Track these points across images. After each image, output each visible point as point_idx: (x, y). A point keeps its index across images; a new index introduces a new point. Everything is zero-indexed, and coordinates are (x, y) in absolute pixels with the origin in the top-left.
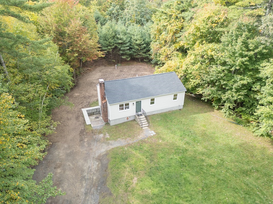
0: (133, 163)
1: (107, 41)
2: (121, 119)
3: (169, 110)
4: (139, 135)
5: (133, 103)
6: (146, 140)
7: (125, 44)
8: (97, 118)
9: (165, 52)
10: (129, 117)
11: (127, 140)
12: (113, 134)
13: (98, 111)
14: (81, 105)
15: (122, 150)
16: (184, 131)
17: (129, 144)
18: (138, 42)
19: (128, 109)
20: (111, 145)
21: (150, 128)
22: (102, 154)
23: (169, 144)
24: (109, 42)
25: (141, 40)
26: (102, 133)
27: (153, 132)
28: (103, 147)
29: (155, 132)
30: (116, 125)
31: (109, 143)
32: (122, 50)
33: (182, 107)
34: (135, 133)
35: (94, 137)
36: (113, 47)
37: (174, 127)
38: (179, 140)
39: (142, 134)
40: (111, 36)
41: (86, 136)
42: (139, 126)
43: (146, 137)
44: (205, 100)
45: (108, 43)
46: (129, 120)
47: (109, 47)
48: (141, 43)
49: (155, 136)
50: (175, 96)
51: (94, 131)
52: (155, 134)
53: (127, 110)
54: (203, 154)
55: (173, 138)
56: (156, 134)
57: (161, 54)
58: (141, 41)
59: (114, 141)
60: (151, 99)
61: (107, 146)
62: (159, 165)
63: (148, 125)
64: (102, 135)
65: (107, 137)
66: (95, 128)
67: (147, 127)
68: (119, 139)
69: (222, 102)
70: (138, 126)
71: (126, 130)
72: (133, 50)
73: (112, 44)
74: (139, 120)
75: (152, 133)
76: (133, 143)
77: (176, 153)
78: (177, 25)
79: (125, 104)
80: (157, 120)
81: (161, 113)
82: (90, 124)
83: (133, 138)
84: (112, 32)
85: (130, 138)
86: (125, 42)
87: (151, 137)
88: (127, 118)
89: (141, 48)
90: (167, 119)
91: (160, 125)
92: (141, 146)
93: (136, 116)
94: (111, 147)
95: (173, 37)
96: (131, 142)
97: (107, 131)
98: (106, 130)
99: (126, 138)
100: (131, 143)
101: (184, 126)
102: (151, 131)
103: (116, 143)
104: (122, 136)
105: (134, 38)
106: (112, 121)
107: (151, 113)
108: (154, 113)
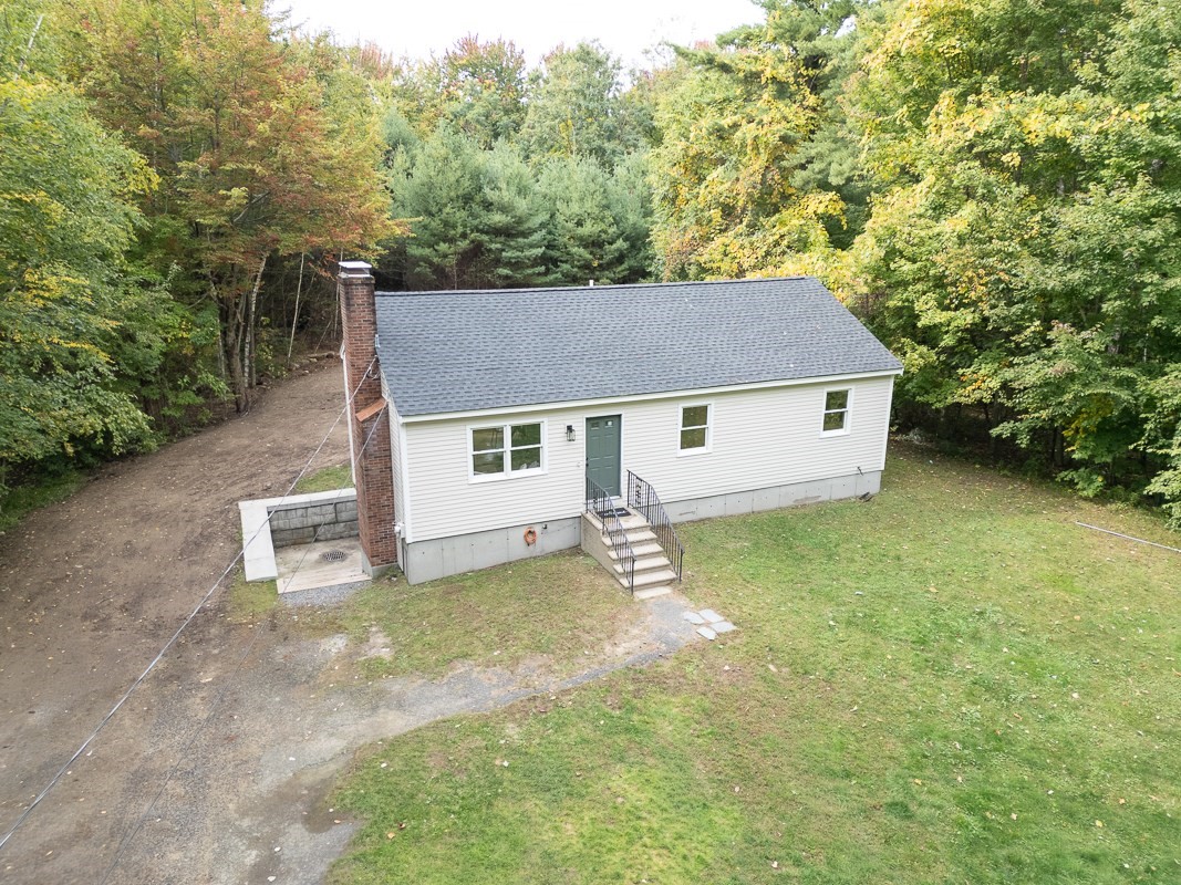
0: (568, 853)
1: (433, 215)
2: (486, 538)
3: (799, 494)
4: (609, 638)
5: (570, 428)
6: (667, 666)
7: (525, 234)
8: (337, 557)
9: (727, 259)
10: (538, 529)
11: (520, 670)
12: (423, 633)
13: (344, 516)
14: (246, 483)
15: (478, 741)
16: (933, 612)
17: (535, 698)
18: (589, 229)
19: (533, 471)
20: (400, 706)
21: (684, 592)
22: (308, 779)
23: (847, 700)
24: (446, 224)
25: (602, 220)
26: (339, 629)
27: (711, 616)
28: (329, 720)
29: (727, 616)
30: (447, 580)
31: (380, 694)
32: (508, 264)
33: (873, 485)
34: (587, 622)
35: (280, 653)
36: (463, 244)
37: (858, 588)
38: (919, 670)
39: (635, 631)
40: (452, 194)
41: (216, 651)
42: (612, 581)
43: (663, 647)
44: (1014, 436)
45: (435, 224)
46: (536, 550)
47: (443, 247)
48: (604, 236)
49: (730, 643)
50: (837, 400)
51: (290, 615)
52: (729, 627)
53: (524, 472)
54: (1146, 770)
55: (867, 655)
56: (735, 628)
57: (708, 266)
58: (604, 227)
59: (420, 682)
60: (686, 411)
61: (361, 717)
62: (798, 863)
63: (669, 575)
64: (336, 644)
65: (373, 653)
66: (300, 600)
67: (667, 590)
68: (460, 668)
69: (1149, 426)
70: (602, 582)
71: (513, 607)
72: (565, 267)
73: (460, 230)
74: (608, 541)
75: (708, 625)
76: (566, 692)
77: (920, 767)
78: (785, 118)
79: (515, 429)
80: (730, 546)
81: (748, 515)
82: (273, 581)
83: (569, 657)
84: (459, 173)
85: (541, 659)
86: (520, 228)
87: (702, 649)
88: (524, 530)
89: (601, 258)
90: (797, 542)
91: (754, 576)
92: (633, 709)
93: (589, 516)
94: (395, 723)
95: (769, 176)
96: (552, 684)
97: (379, 619)
98: (377, 608)
99: (516, 660)
100: (553, 688)
101: (926, 582)
102: (698, 609)
103: (437, 692)
104: (489, 647)
105: (568, 213)
106: (423, 547)
107: (682, 508)
108: (705, 511)
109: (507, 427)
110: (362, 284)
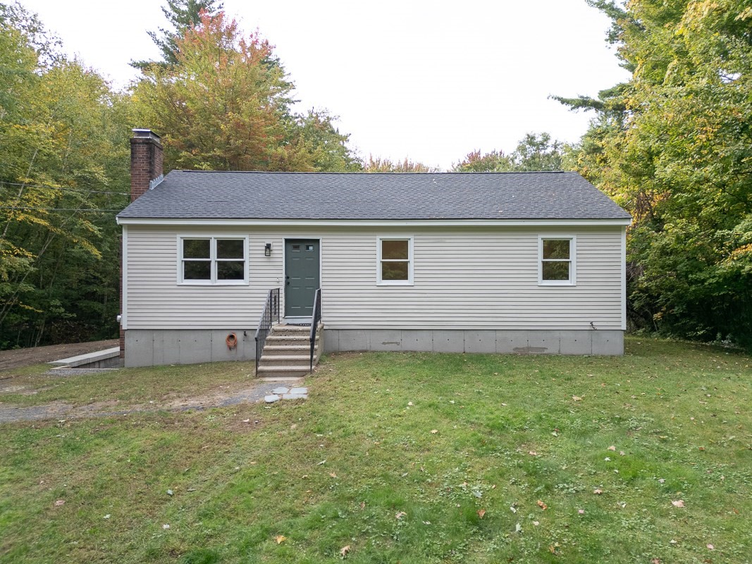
2: (192, 336)
5: (268, 247)
6: (195, 414)
10: (239, 336)
11: (84, 407)
19: (238, 282)
21: (308, 379)
26: (38, 384)
30: (154, 367)
51: (29, 377)
52: (301, 397)
53: (230, 282)
56: (305, 398)
60: (385, 243)
64: (16, 389)
67: (295, 379)
68: (53, 404)
75: (283, 395)
79: (221, 243)
83: (133, 403)
85: (111, 403)
88: (227, 334)
92: (107, 435)
106: (137, 335)
107: (385, 337)
108: (410, 343)
109: (214, 239)
110: (143, 143)
